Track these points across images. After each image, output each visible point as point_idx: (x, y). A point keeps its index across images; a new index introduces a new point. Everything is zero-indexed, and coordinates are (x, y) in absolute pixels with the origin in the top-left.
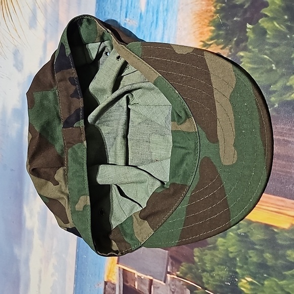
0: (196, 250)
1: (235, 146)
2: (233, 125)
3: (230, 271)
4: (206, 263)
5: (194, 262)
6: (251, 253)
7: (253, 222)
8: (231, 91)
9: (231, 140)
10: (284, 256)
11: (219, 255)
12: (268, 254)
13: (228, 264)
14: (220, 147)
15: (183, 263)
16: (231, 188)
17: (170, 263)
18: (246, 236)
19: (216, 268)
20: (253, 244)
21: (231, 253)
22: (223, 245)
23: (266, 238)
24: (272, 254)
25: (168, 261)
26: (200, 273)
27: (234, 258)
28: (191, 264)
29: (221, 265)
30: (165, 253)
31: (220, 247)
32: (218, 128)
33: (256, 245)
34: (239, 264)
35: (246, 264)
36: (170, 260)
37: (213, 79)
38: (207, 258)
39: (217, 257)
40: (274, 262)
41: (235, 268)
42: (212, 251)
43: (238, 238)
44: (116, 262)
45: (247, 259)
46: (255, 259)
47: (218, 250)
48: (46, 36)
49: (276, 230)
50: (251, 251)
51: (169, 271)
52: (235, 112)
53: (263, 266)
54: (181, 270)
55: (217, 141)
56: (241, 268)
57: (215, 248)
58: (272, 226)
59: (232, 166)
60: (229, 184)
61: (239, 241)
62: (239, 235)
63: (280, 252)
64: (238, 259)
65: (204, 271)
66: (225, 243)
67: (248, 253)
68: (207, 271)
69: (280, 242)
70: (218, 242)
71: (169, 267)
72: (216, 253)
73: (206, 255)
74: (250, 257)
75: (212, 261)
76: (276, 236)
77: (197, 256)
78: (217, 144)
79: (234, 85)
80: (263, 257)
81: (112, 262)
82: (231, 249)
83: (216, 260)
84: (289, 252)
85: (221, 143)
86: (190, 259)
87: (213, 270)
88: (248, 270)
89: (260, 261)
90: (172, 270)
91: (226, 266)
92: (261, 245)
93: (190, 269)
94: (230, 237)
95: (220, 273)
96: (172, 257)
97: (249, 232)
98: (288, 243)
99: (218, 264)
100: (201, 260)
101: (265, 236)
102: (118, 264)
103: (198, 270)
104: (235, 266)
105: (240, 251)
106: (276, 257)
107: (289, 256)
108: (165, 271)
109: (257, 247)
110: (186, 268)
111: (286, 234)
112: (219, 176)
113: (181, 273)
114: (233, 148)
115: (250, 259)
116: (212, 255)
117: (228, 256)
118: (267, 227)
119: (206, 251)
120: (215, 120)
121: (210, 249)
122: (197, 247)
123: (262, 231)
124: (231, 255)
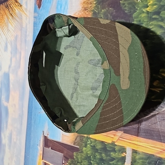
0: (74, 153)
1: (129, 78)
2: (129, 66)
3: (89, 162)
4: (79, 159)
5: (74, 159)
6: (97, 154)
7: (97, 140)
8: (129, 46)
9: (127, 75)
10: (110, 155)
11: (84, 155)
12: (103, 154)
13: (88, 159)
14: (121, 79)
15: (69, 159)
16: (125, 103)
17: (64, 159)
18: (94, 146)
19: (83, 161)
20: (97, 150)
21: (89, 154)
22: (85, 151)
23: (102, 147)
24: (105, 154)
25: (63, 158)
26: (77, 163)
27: (90, 157)
28: (73, 160)
29: (85, 159)
30: (62, 155)
31: (84, 152)
32: (121, 67)
33: (98, 150)
34: (92, 159)
35: (95, 159)
36: (64, 158)
37: (119, 38)
38: (79, 157)
39: (83, 156)
40: (106, 158)
41: (91, 161)
42: (81, 154)
43: (91, 148)
44: (42, 159)
45: (95, 157)
46: (98, 157)
47: (83, 153)
48: (11, 55)
49: (106, 144)
50: (97, 153)
51: (63, 163)
52: (130, 58)
53: (102, 160)
54: (69, 163)
55: (120, 75)
56: (93, 161)
57: (82, 152)
58: (105, 142)
59: (126, 90)
60: (124, 101)
61: (91, 149)
62: (91, 146)
63: (108, 153)
64: (92, 157)
65: (78, 162)
66: (86, 150)
67: (95, 154)
68: (79, 163)
69: (108, 149)
70: (83, 149)
71: (63, 161)
72: (82, 154)
73: (79, 155)
74: (97, 156)
75: (81, 158)
76: (106, 146)
77: (75, 156)
78: (119, 77)
79: (130, 42)
80: (101, 156)
81: (40, 159)
82: (88, 153)
83: (83, 157)
84: (112, 153)
85: (122, 76)
86: (72, 157)
87: (82, 162)
88: (96, 161)
89: (100, 158)
90: (65, 162)
91: (87, 160)
92: (101, 150)
93: (72, 162)
94: (88, 147)
95: (85, 163)
96: (64, 156)
97: (95, 145)
98: (111, 149)
99: (84, 159)
100: (77, 158)
101: (102, 146)
102: (42, 160)
103: (76, 162)
104: (91, 160)
105: (92, 153)
106: (107, 156)
107: (112, 155)
108: (62, 163)
109: (99, 151)
110: (71, 161)
111: (110, 145)
112: (119, 96)
113: (69, 164)
114: (128, 79)
115: (96, 157)
116: (81, 155)
117: (87, 156)
118: (103, 142)
119: (79, 153)
120: (119, 62)
121: (80, 152)
122: (75, 152)
123: (101, 144)
124: (89, 155)
